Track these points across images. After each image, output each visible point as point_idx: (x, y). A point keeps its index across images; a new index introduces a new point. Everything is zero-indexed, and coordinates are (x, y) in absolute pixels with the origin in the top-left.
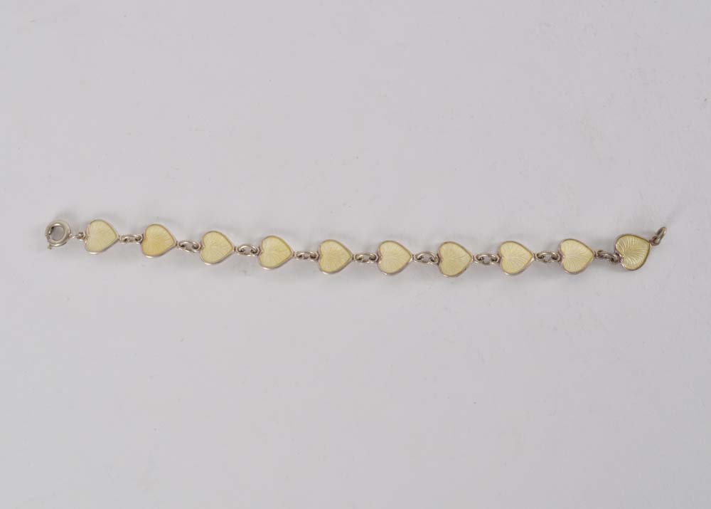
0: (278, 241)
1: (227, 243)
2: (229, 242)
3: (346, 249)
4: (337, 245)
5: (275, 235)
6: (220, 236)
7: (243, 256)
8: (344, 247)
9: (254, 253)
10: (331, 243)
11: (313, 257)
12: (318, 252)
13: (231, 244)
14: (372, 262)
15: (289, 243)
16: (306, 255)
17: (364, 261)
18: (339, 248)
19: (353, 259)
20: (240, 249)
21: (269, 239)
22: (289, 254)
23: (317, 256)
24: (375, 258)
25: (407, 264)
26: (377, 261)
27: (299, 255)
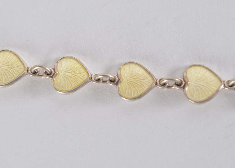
0: (75, 62)
1: (19, 63)
2: (22, 62)
3: (149, 73)
4: (139, 68)
5: (72, 55)
6: (13, 55)
7: (36, 78)
8: (146, 70)
9: (48, 75)
10: (132, 66)
11: (112, 81)
12: (117, 75)
13: (23, 64)
14: (177, 88)
15: (86, 65)
16: (105, 79)
17: (169, 87)
18: (141, 71)
19: (156, 84)
20: (33, 71)
21: (65, 60)
22: (86, 77)
23: (117, 80)
24: (182, 83)
25: (217, 91)
26: (184, 88)
27: (97, 78)
